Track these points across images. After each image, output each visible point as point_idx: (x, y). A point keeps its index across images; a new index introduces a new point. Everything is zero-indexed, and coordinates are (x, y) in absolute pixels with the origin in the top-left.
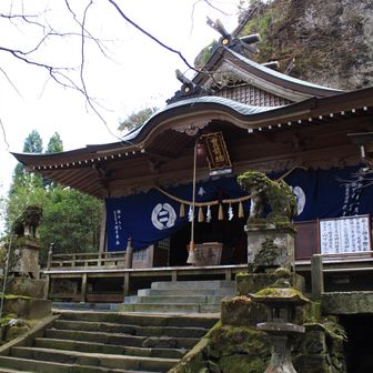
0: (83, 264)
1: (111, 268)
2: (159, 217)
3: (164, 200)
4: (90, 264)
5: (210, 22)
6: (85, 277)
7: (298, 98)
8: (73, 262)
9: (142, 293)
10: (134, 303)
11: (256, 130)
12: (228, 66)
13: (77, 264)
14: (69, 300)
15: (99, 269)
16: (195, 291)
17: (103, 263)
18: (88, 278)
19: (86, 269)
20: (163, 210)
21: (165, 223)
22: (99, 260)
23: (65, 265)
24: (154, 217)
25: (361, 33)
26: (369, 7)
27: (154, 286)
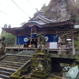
1: (17, 48)
3: (26, 37)
4: (13, 47)
5: (36, 9)
7: (48, 23)
9: (21, 52)
10: (20, 53)
11: (41, 27)
12: (38, 16)
16: (30, 52)
17: (15, 47)
19: (12, 48)
20: (26, 39)
21: (26, 41)
22: (15, 46)
23: (9, 47)
26: (62, 9)
27: (23, 51)
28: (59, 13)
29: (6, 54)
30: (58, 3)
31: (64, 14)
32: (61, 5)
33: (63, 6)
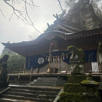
0: (19, 73)
1: (27, 74)
2: (40, 61)
3: (41, 57)
4: (21, 72)
6: (19, 76)
8: (16, 72)
9: (35, 80)
10: (33, 83)
11: (67, 39)
13: (17, 72)
14: (14, 82)
15: (23, 74)
16: (50, 80)
18: (20, 76)
20: (41, 59)
21: (41, 62)
22: (23, 72)
23: (14, 73)
24: (38, 61)
25: (85, 24)
26: (87, 18)
27: (39, 78)
28: (83, 24)
29: (9, 85)
30: (80, 11)
31: (90, 26)
32: (85, 14)
33: (88, 15)
